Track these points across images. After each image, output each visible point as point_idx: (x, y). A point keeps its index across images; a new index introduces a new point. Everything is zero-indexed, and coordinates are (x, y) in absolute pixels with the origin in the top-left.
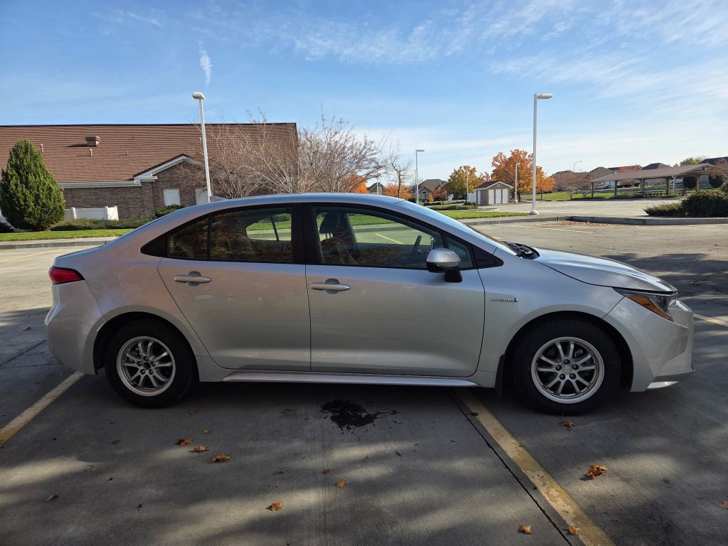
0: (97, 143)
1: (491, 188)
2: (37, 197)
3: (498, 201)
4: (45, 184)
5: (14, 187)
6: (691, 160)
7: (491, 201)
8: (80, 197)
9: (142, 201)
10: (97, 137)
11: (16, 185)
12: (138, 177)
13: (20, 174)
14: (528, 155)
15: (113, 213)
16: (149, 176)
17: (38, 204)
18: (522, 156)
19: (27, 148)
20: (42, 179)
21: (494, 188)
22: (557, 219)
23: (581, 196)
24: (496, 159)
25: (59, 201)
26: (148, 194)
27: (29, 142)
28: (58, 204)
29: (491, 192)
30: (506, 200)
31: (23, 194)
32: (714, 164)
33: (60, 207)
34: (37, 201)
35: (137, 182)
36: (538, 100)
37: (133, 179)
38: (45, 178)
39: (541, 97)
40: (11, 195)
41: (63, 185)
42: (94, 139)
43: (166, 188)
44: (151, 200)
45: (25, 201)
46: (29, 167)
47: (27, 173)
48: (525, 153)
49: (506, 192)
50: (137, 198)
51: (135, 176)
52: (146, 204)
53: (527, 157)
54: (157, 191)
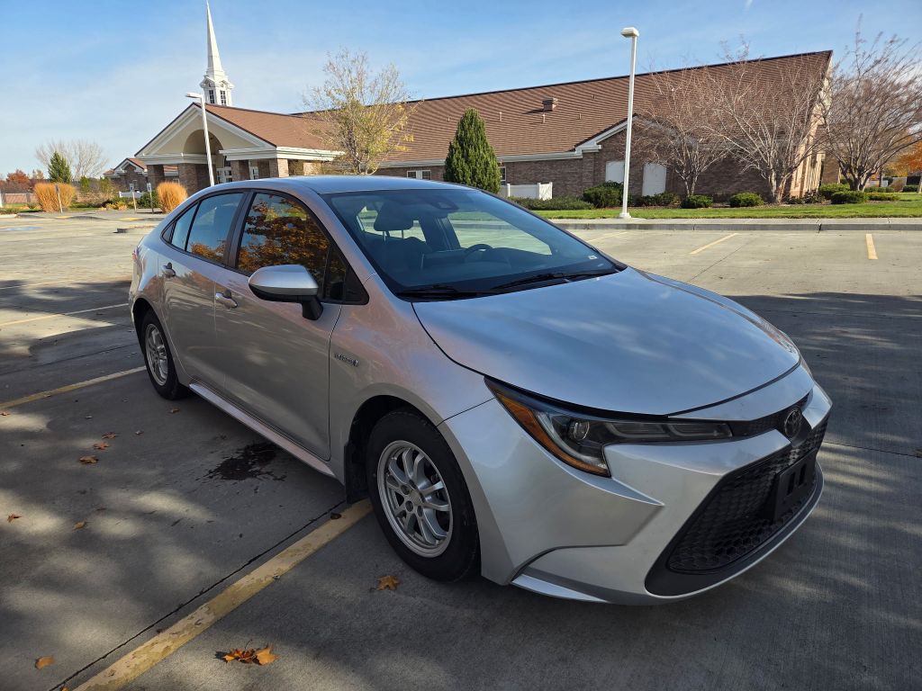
0: (554, 106)
2: (474, 172)
4: (483, 158)
5: (455, 161)
8: (520, 172)
9: (580, 177)
10: (555, 100)
11: (458, 159)
12: (581, 146)
13: (462, 148)
15: (545, 191)
16: (592, 145)
17: (474, 179)
19: (472, 118)
20: (481, 152)
25: (494, 176)
26: (589, 167)
27: (475, 111)
28: (493, 180)
31: (463, 169)
33: (495, 183)
34: (473, 176)
35: (578, 153)
37: (574, 150)
38: (484, 151)
40: (452, 170)
41: (501, 158)
42: (550, 102)
43: (611, 160)
44: (591, 175)
45: (464, 176)
46: (471, 139)
47: (469, 146)
50: (576, 173)
51: (577, 145)
52: (584, 180)
54: (599, 164)
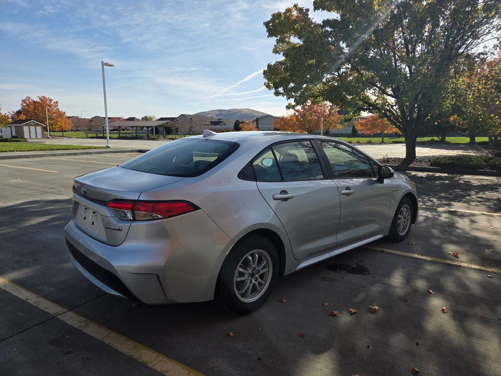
1: (26, 125)
3: (33, 135)
6: (147, 117)
7: (26, 135)
14: (53, 101)
18: (48, 102)
21: (29, 125)
22: (132, 151)
23: (94, 135)
24: (24, 101)
29: (26, 129)
30: (39, 135)
32: (172, 121)
36: (105, 66)
39: (107, 64)
48: (51, 100)
49: (39, 129)
53: (52, 103)
